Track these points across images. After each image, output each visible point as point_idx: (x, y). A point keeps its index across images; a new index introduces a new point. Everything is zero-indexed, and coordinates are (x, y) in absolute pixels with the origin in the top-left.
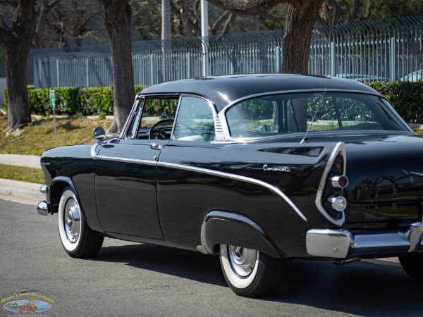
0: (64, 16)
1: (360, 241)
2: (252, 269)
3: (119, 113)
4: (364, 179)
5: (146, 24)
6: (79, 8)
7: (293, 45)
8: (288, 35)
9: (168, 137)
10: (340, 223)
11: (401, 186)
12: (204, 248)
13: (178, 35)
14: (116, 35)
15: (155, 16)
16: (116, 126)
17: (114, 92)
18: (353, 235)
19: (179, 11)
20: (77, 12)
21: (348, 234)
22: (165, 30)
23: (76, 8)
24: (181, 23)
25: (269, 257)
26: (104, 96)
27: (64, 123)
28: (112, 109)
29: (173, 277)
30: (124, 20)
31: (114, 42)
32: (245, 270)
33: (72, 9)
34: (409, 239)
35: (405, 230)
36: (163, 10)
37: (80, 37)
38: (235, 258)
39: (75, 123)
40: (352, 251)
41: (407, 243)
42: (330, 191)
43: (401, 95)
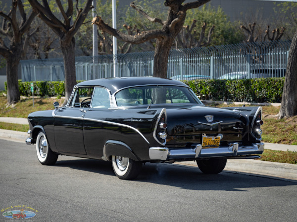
0: (38, 40)
1: (173, 153)
2: (126, 166)
3: (68, 95)
4: (178, 125)
5: (85, 45)
6: (47, 36)
7: (159, 60)
8: (156, 55)
9: (89, 106)
10: (164, 144)
12: (105, 158)
13: (102, 52)
14: (67, 54)
15: (90, 40)
17: (66, 84)
18: (170, 150)
19: (103, 39)
20: (46, 38)
21: (167, 149)
22: (95, 50)
23: (45, 35)
24: (104, 45)
25: (134, 161)
26: (60, 86)
27: (38, 100)
28: (65, 93)
29: (91, 172)
30: (71, 45)
31: (66, 57)
32: (123, 167)
33: (43, 36)
34: (195, 152)
35: (193, 148)
36: (93, 37)
37: (47, 52)
38: (119, 162)
39: (44, 101)
40: (169, 157)
41: (194, 154)
42: (160, 130)
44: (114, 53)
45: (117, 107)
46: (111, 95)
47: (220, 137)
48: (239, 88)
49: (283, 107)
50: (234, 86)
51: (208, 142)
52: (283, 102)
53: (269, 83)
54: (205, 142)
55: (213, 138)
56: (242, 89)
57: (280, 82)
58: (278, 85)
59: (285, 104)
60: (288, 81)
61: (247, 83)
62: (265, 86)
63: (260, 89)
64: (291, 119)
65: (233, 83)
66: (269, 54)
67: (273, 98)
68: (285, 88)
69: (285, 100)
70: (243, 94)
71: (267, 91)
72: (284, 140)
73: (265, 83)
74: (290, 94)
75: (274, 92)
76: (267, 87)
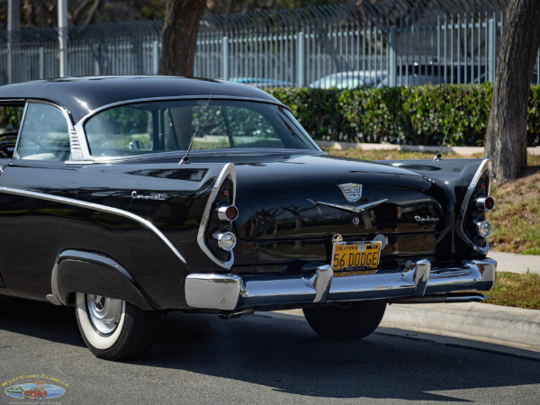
1: (253, 289)
2: (117, 324)
4: (260, 210)
7: (175, 40)
8: (169, 26)
9: (10, 155)
10: (228, 265)
11: (306, 220)
12: (55, 297)
13: (29, 25)
18: (245, 281)
21: (237, 279)
22: (13, 18)
24: (34, 9)
25: (138, 309)
29: (15, 335)
32: (108, 326)
34: (314, 286)
35: (309, 274)
38: (95, 311)
40: (242, 301)
41: (312, 291)
42: (215, 225)
43: (311, 105)
44: (61, 24)
45: (88, 157)
46: (74, 124)
47: (380, 242)
48: (373, 109)
49: (490, 156)
50: (360, 103)
51: (346, 259)
52: (488, 144)
53: (447, 98)
54: (339, 257)
55: (361, 248)
56: (380, 112)
58: (470, 102)
59: (493, 149)
61: (392, 97)
62: (438, 105)
63: (426, 111)
64: (511, 187)
65: (356, 97)
66: (444, 27)
67: (458, 135)
68: (493, 112)
69: (493, 140)
70: (382, 123)
71: (443, 118)
72: (501, 241)
73: (437, 97)
74: (507, 124)
75: (461, 119)
76: (443, 106)
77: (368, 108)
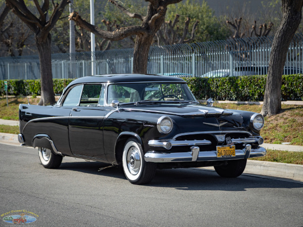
0: (11, 36)
3: (44, 94)
5: (62, 41)
6: (20, 32)
7: (138, 58)
8: (136, 52)
13: (80, 49)
14: (42, 51)
15: (67, 36)
16: (42, 101)
17: (41, 82)
19: (80, 35)
20: (19, 34)
22: (72, 46)
23: (18, 31)
24: (82, 41)
26: (35, 84)
27: (13, 100)
28: (40, 93)
30: (47, 41)
31: (41, 55)
33: (16, 32)
36: (70, 33)
37: (21, 49)
39: (19, 100)
43: (197, 85)
44: (92, 50)
49: (266, 106)
50: (217, 84)
52: (265, 100)
53: (251, 81)
56: (224, 87)
57: (262, 80)
58: (261, 83)
60: (271, 79)
61: (232, 81)
62: (248, 84)
63: (243, 87)
64: (273, 117)
65: (215, 81)
67: (256, 96)
68: (267, 86)
69: (267, 98)
70: (225, 92)
71: (250, 89)
72: (266, 139)
73: (247, 81)
74: (272, 92)
75: (257, 90)
76: (250, 84)
77: (220, 86)
